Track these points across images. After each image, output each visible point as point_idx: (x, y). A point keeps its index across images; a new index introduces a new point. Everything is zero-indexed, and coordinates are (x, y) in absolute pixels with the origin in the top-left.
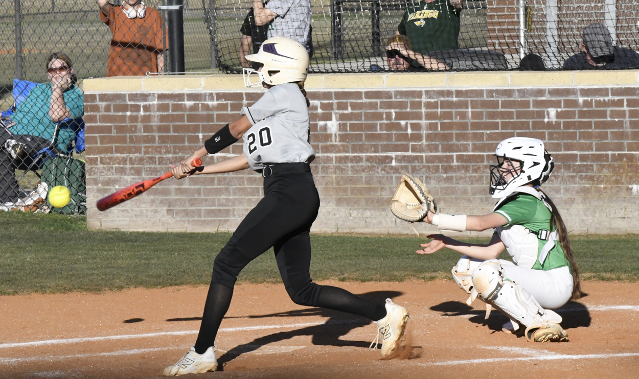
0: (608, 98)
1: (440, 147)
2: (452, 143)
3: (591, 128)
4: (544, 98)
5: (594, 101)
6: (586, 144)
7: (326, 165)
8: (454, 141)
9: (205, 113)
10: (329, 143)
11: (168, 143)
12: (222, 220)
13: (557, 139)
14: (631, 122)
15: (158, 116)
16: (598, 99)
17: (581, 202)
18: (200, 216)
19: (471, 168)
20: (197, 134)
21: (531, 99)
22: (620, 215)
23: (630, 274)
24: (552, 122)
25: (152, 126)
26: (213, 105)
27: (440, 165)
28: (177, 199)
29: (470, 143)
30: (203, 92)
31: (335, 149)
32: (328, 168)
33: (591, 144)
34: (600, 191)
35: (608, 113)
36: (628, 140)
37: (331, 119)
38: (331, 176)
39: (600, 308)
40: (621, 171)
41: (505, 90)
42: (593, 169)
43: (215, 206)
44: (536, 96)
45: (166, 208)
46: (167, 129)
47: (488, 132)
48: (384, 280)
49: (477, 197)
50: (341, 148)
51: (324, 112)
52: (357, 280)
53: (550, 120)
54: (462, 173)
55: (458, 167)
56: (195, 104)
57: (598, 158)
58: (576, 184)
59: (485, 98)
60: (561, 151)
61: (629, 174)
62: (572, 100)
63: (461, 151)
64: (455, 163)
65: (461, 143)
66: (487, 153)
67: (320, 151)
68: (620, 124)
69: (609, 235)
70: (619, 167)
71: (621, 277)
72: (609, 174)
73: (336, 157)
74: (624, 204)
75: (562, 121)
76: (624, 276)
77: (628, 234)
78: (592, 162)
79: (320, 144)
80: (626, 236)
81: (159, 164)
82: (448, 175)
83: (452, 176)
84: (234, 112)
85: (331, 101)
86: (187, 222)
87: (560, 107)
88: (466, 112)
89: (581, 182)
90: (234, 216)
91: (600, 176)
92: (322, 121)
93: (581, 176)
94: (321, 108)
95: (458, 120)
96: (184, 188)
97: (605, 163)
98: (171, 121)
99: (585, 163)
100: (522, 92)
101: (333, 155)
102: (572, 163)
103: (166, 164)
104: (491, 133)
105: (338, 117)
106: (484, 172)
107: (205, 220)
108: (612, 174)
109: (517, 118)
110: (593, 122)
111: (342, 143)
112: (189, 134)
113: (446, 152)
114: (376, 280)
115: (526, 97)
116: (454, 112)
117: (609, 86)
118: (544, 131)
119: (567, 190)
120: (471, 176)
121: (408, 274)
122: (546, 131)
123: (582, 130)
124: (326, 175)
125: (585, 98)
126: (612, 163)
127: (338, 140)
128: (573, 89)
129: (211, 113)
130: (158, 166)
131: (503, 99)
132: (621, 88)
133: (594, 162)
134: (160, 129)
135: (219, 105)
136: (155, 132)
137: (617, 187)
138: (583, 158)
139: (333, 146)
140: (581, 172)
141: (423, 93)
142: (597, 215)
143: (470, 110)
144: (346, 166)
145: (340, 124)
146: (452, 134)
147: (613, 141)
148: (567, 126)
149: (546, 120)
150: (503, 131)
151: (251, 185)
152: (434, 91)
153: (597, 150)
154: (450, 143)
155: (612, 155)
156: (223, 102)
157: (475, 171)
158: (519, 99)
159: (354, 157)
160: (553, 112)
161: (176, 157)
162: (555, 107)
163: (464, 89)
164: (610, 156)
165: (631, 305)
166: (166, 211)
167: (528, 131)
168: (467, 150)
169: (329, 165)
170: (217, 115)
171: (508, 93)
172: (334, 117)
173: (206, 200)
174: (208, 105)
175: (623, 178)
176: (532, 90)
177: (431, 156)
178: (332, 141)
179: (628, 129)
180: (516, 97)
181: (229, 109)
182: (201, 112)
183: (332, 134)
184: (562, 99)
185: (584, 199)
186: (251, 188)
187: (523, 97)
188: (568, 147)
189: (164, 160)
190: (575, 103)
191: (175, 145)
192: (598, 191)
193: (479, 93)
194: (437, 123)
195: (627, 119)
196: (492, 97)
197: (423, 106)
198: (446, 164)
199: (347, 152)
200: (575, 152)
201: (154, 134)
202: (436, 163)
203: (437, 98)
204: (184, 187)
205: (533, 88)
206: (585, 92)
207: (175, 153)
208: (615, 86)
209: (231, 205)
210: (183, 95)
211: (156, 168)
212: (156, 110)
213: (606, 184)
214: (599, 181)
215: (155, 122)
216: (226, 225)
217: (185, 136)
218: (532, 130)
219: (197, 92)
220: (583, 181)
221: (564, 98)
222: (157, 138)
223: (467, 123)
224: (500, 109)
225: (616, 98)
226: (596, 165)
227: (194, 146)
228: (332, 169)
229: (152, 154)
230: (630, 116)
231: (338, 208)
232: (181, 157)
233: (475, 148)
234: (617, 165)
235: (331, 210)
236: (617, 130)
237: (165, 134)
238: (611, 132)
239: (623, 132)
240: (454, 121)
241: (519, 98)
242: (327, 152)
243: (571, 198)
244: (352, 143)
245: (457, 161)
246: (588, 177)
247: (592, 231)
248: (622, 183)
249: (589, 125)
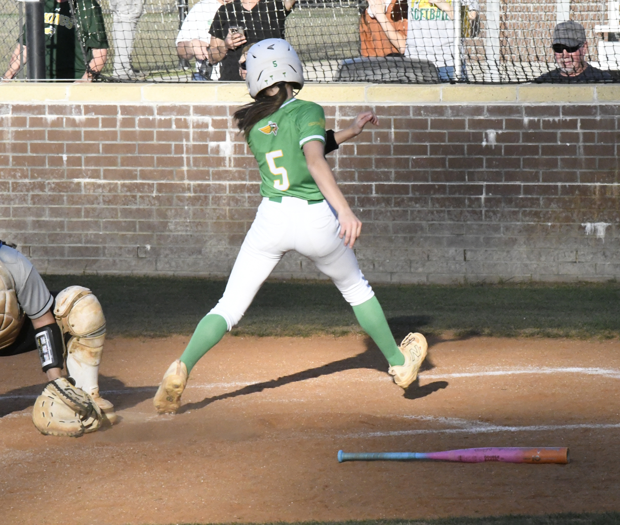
0: (559, 118)
1: (356, 175)
2: (371, 170)
3: (537, 154)
4: (482, 118)
5: (541, 121)
6: (532, 173)
7: (217, 195)
8: (374, 168)
9: (70, 129)
10: (221, 169)
11: (25, 165)
12: (90, 260)
13: (497, 167)
14: (585, 147)
15: (12, 132)
16: (547, 119)
17: (525, 243)
18: (62, 254)
19: (393, 201)
20: (60, 155)
21: (467, 118)
22: (570, 260)
23: (581, 330)
24: (491, 146)
25: (4, 144)
26: (80, 120)
27: (356, 196)
28: (35, 234)
29: (393, 170)
30: (68, 104)
31: (229, 176)
32: (219, 198)
33: (537, 173)
34: (547, 230)
35: (559, 135)
36: (581, 169)
37: (224, 139)
38: (224, 208)
39: (544, 370)
40: (573, 206)
41: (436, 107)
42: (539, 203)
43: (81, 243)
44: (473, 115)
45: (21, 245)
46: (23, 148)
47: (414, 158)
48: (286, 335)
49: (399, 235)
50: (236, 175)
51: (216, 130)
52: (253, 334)
53: (489, 144)
54: (382, 207)
55: (378, 199)
56: (58, 118)
57: (545, 190)
58: (519, 221)
59: (411, 116)
60: (501, 181)
61: (582, 210)
62: (515, 120)
63: (381, 180)
64: (374, 194)
65: (382, 170)
66: (412, 183)
67: (211, 178)
68: (572, 150)
69: (556, 283)
70: (571, 201)
71: (570, 334)
72: (558, 210)
73: (230, 185)
74: (576, 246)
75: (503, 145)
76: (573, 332)
77: (580, 282)
78: (538, 195)
79: (211, 170)
80: (576, 284)
81: (13, 191)
82: (365, 209)
83: (370, 211)
84: (106, 129)
85: (224, 118)
86: (47, 262)
87: (501, 128)
88: (388, 132)
89: (524, 219)
90: (104, 255)
91: (547, 212)
92: (214, 141)
93: (525, 211)
94: (213, 125)
95: (378, 142)
96: (44, 221)
97: (553, 196)
98: (30, 139)
99: (530, 196)
100: (456, 110)
101: (226, 183)
102: (514, 196)
103: (22, 191)
104: (418, 159)
105: (233, 137)
106: (409, 206)
107: (68, 260)
108: (561, 210)
109: (449, 141)
110: (540, 146)
111: (238, 169)
112: (50, 155)
113: (362, 181)
114: (276, 335)
115: (461, 116)
116: (373, 133)
117: (561, 104)
118: (481, 156)
119: (507, 229)
120: (393, 211)
121: (315, 328)
122: (484, 158)
123: (527, 157)
124: (217, 207)
125: (531, 118)
126: (562, 196)
127: (232, 164)
128: (517, 106)
129: (77, 129)
130: (11, 193)
131: (433, 118)
132: (574, 106)
133: (540, 195)
134: (15, 148)
135: (88, 119)
136: (8, 152)
137: (567, 225)
138: (528, 190)
139: (227, 171)
140: (525, 207)
141: (337, 109)
142: (543, 258)
143: (393, 130)
144: (243, 197)
145: (235, 145)
146: (370, 159)
147: (564, 170)
148: (509, 150)
149: (484, 143)
150: (432, 156)
151: (126, 218)
152: (350, 107)
153: (544, 181)
154: (368, 170)
155: (562, 186)
156: (93, 116)
157: (398, 204)
158: (453, 118)
159: (252, 185)
160: (492, 134)
161: (34, 182)
162: (495, 128)
163: (386, 105)
164: (559, 187)
165: (581, 367)
166: (21, 248)
167: (461, 157)
168: (388, 180)
169: (222, 195)
170: (85, 132)
171: (439, 110)
172: (228, 136)
173: (70, 236)
174: (74, 120)
175: (575, 215)
176: (467, 107)
177: (346, 185)
178: (225, 166)
179: (582, 156)
180: (449, 116)
181: (100, 125)
182: (66, 128)
183: (225, 157)
184: (504, 118)
185: (528, 239)
186: (125, 221)
187: (458, 115)
188: (510, 177)
189: (19, 186)
190: (518, 124)
191: (33, 167)
192: (545, 229)
193: (404, 110)
194: (353, 146)
195: (581, 144)
196: (420, 115)
197: (336, 126)
198: (363, 196)
199: (243, 179)
200: (518, 183)
201: (7, 154)
202: (352, 194)
203: (353, 116)
204: (43, 219)
205: (469, 104)
206: (531, 111)
207: (33, 177)
208: (567, 104)
209: (101, 243)
210: (44, 106)
211: (9, 196)
212: (10, 125)
213: (554, 221)
214: (547, 217)
215: (9, 139)
216: (94, 267)
217: (45, 157)
218: (466, 156)
219: (60, 104)
220: (527, 218)
221: (507, 118)
222: (11, 159)
223: (390, 146)
224: (429, 130)
225: (568, 118)
226: (543, 198)
227: (57, 169)
228: (224, 199)
229: (5, 178)
230: (585, 141)
231: (232, 247)
232: (40, 182)
233: (399, 177)
234: (567, 199)
235: (223, 249)
236: (568, 157)
237: (20, 155)
238: (562, 159)
239: (576, 159)
240: (374, 143)
241: (452, 116)
242: (219, 179)
243: (512, 238)
244: (250, 169)
245: (377, 193)
246: (533, 213)
247: (537, 278)
248: (574, 221)
249: (534, 150)
